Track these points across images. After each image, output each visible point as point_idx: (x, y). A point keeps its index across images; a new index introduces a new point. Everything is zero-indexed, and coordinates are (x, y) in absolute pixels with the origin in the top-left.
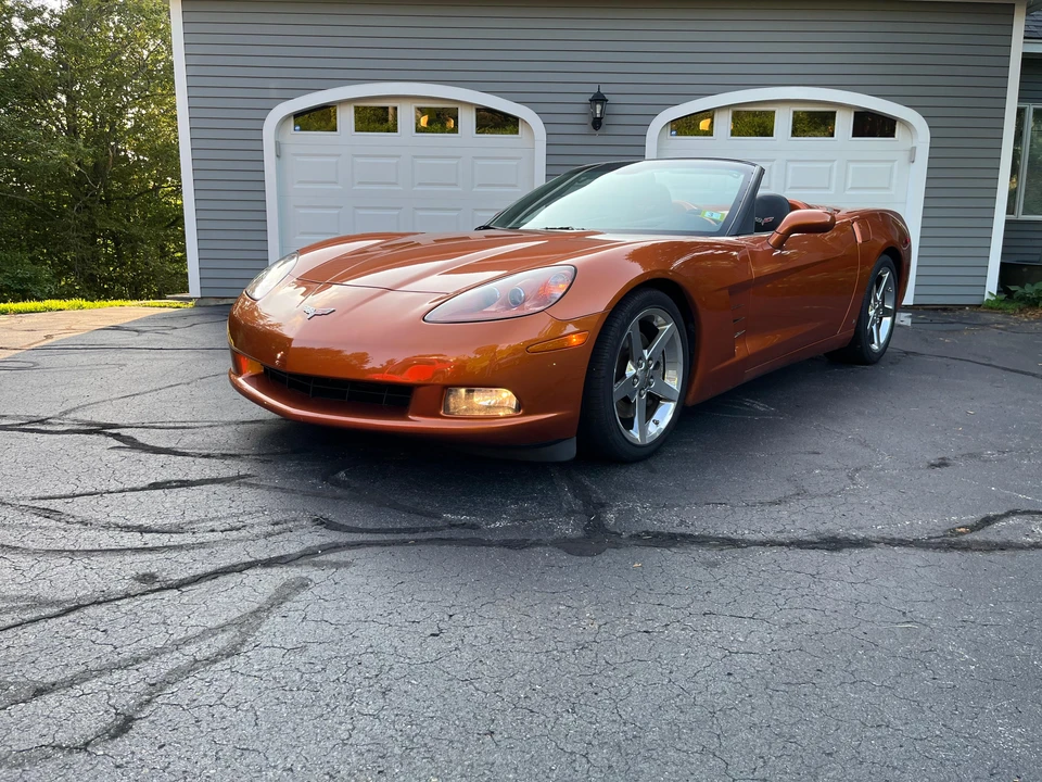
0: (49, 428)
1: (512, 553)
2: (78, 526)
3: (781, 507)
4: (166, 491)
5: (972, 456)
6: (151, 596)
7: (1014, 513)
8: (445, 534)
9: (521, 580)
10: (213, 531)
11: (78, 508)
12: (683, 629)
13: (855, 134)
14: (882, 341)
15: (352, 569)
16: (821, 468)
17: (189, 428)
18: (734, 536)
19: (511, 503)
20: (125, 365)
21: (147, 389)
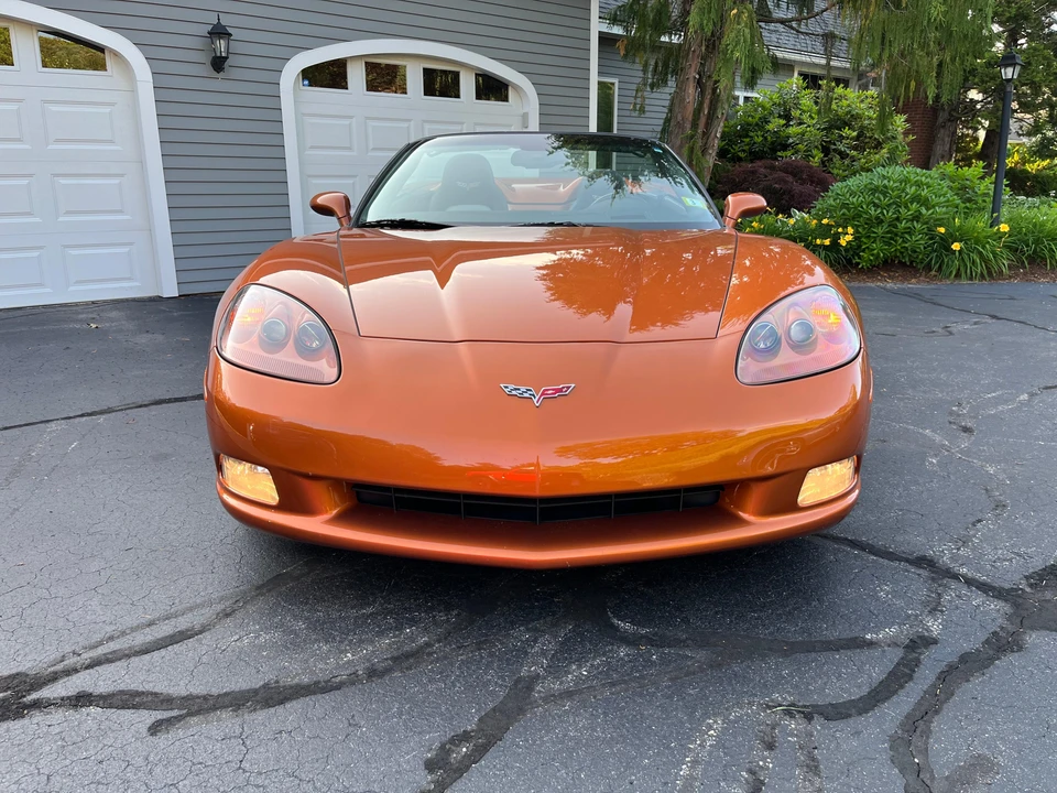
8: (933, 663)
13: (479, 97)
17: (194, 631)
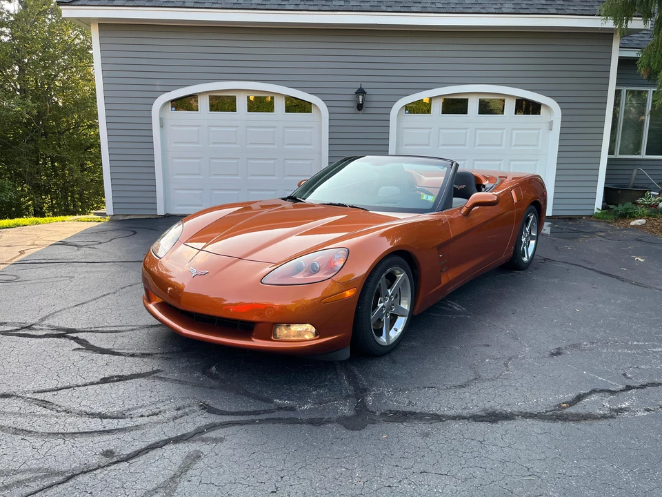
0: (34, 333)
1: (314, 428)
2: (64, 414)
3: (465, 389)
4: (111, 384)
5: (575, 346)
6: (112, 467)
7: (594, 391)
8: (276, 415)
9: (320, 449)
10: (142, 416)
11: (61, 399)
12: (409, 484)
13: (516, 113)
14: (529, 256)
15: (225, 443)
16: (489, 357)
17: (119, 332)
18: (439, 413)
19: (313, 390)
20: (73, 277)
21: (90, 299)
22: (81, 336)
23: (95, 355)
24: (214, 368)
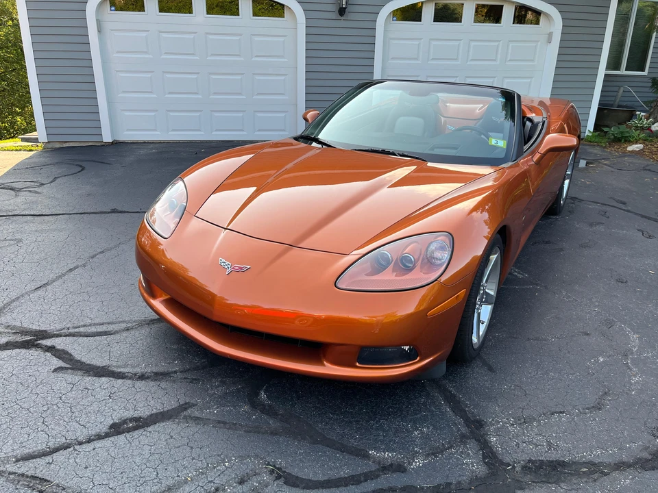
3: (604, 413)
13: (515, 22)
14: (564, 197)
17: (111, 333)
19: (413, 429)
20: (20, 241)
21: (52, 276)
22: (59, 343)
23: (88, 380)
24: (263, 395)
